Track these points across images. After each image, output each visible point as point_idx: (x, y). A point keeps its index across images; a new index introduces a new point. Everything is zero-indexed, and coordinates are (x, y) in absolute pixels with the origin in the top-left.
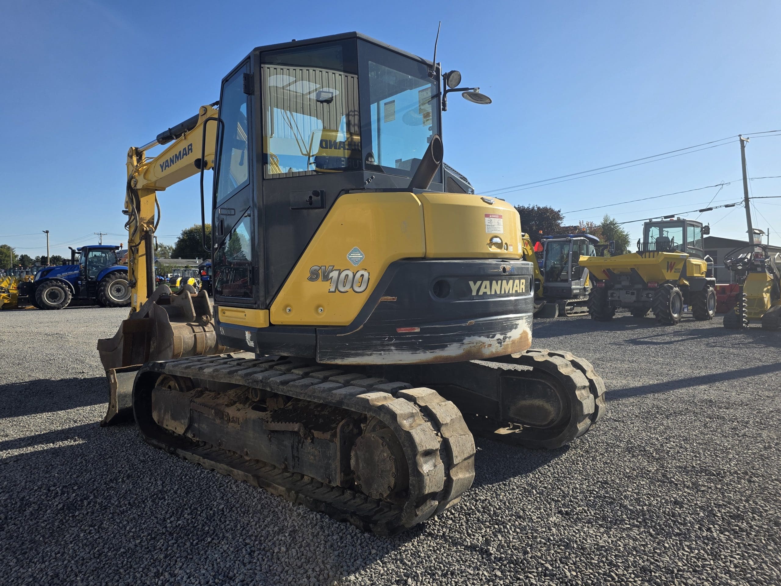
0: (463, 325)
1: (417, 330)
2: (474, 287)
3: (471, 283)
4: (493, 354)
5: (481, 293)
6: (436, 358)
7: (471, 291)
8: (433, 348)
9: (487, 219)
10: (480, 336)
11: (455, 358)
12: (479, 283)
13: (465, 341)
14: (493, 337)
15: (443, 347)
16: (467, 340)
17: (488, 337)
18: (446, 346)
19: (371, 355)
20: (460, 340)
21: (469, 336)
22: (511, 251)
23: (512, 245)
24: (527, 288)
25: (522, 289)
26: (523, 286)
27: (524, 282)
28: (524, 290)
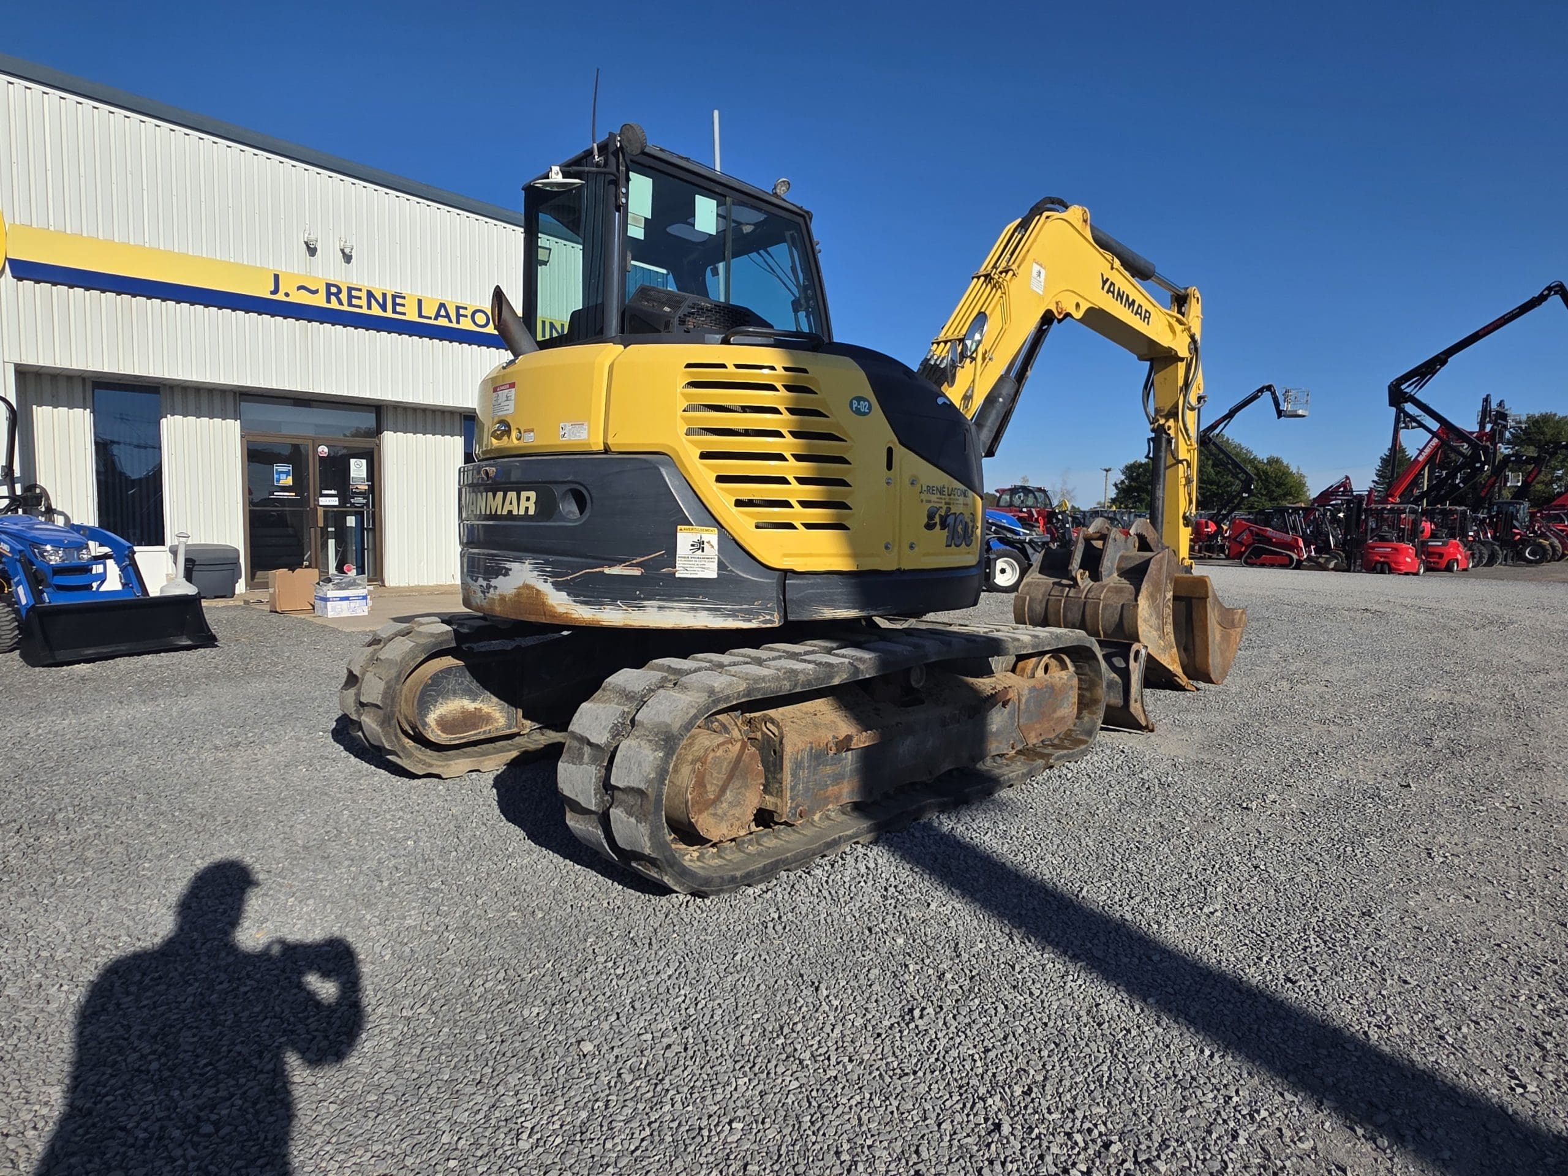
4: (479, 608)
5: (470, 512)
9: (494, 395)
12: (470, 496)
14: (477, 579)
17: (473, 579)
22: (530, 441)
23: (532, 431)
24: (546, 506)
25: (527, 509)
26: (527, 504)
27: (533, 495)
28: (531, 512)
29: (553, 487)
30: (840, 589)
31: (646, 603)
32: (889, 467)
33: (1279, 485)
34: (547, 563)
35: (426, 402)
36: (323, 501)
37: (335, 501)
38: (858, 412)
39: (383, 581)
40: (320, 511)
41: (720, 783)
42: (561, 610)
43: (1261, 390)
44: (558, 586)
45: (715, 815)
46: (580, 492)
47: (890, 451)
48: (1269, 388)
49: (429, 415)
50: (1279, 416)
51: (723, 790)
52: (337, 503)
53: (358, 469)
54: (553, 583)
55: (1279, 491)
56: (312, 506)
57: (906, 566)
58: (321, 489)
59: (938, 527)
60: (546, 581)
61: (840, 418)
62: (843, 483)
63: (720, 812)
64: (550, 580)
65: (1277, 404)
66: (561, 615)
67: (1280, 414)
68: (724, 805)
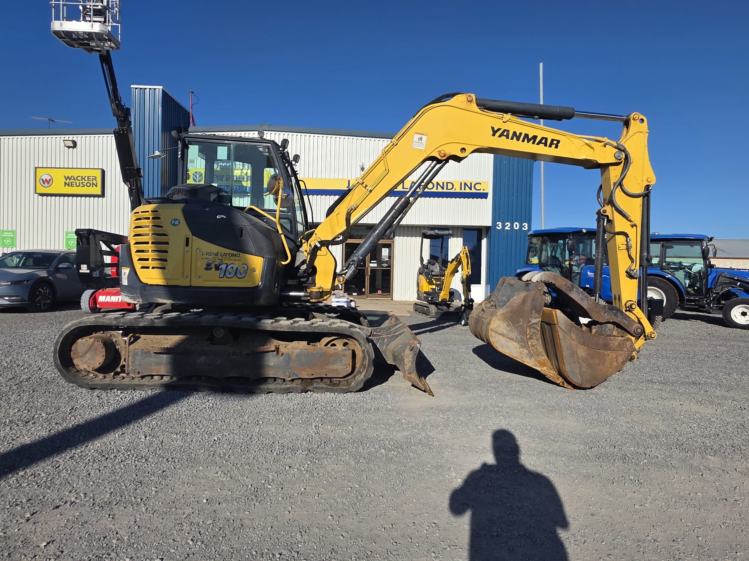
30: (162, 291)
32: (187, 245)
35: (417, 224)
36: (371, 265)
37: (375, 265)
38: (174, 225)
39: (392, 298)
40: (369, 268)
41: (84, 351)
45: (82, 361)
47: (187, 239)
49: (414, 229)
51: (86, 353)
52: (376, 266)
53: (385, 252)
56: (367, 267)
57: (194, 284)
58: (371, 260)
59: (213, 269)
61: (167, 228)
62: (166, 252)
63: (84, 360)
68: (86, 358)
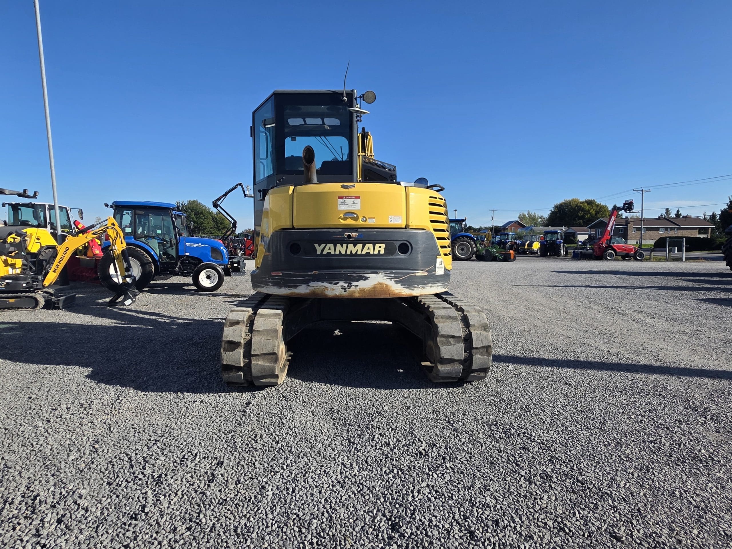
0: (309, 273)
1: (281, 274)
2: (319, 249)
3: (316, 246)
4: (337, 296)
5: (325, 252)
6: (292, 293)
7: (316, 251)
8: (290, 287)
9: (340, 200)
10: (323, 282)
11: (304, 294)
12: (323, 246)
13: (310, 284)
14: (337, 283)
15: (296, 287)
16: (312, 284)
17: (331, 283)
18: (297, 286)
19: (263, 287)
20: (307, 283)
21: (314, 281)
22: (371, 222)
23: (374, 218)
24: (389, 251)
25: (379, 251)
26: (380, 249)
27: (383, 246)
28: (382, 252)
29: (394, 242)
31: (428, 285)
33: (221, 224)
34: (392, 273)
42: (397, 292)
43: (237, 185)
44: (397, 282)
46: (406, 244)
48: (240, 184)
50: (245, 197)
54: (395, 281)
55: (222, 226)
60: (391, 280)
64: (393, 280)
65: (244, 192)
66: (397, 294)
67: (245, 195)
